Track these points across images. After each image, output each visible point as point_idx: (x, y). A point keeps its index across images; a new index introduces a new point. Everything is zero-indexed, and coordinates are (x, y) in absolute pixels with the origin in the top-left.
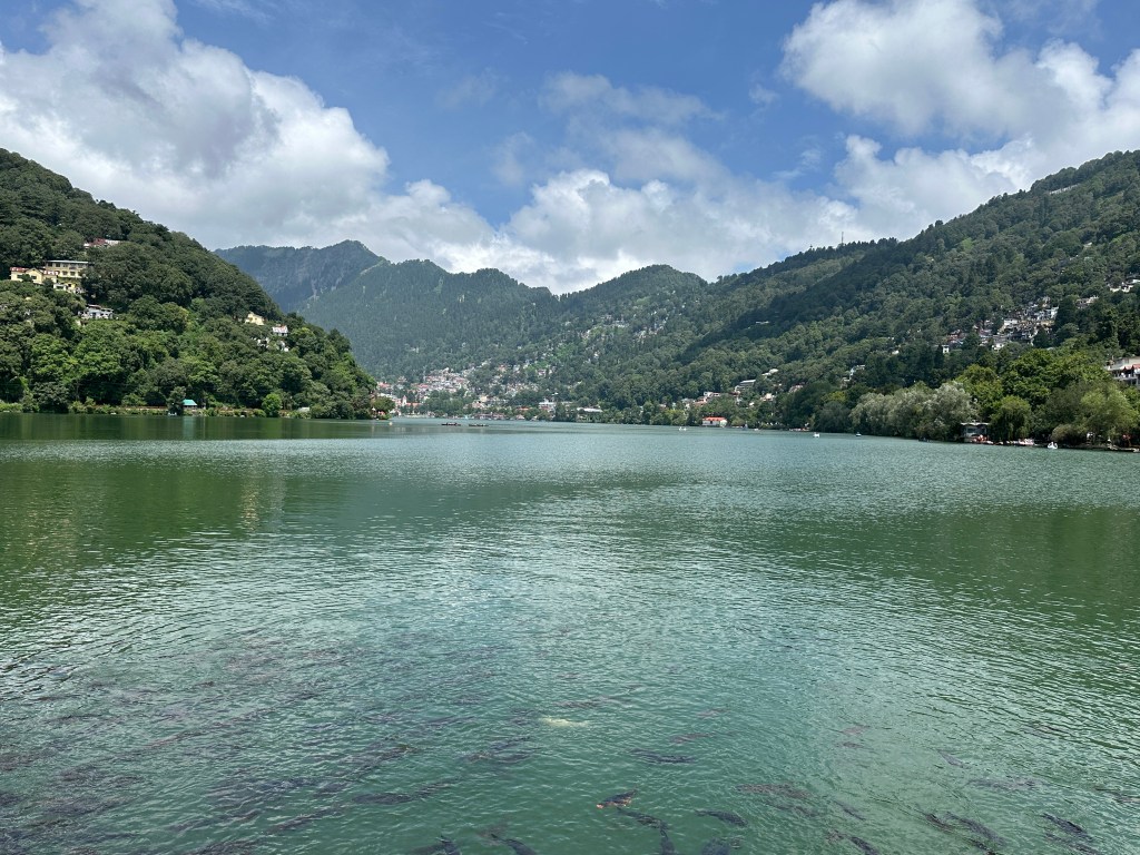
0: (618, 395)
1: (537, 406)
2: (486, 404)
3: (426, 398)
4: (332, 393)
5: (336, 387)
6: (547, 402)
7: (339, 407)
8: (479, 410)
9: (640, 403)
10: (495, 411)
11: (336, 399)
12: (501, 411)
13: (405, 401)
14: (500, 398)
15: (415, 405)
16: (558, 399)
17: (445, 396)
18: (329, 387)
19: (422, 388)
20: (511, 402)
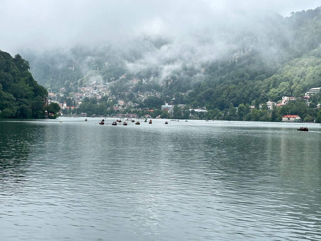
0: (220, 99)
1: (160, 108)
2: (123, 107)
3: (80, 103)
4: (17, 100)
5: (20, 96)
6: (167, 105)
7: (22, 110)
8: (118, 111)
9: (236, 105)
10: (130, 112)
11: (20, 105)
12: (134, 112)
13: (65, 105)
14: (134, 102)
15: (72, 108)
16: (175, 103)
17: (94, 101)
18: (15, 96)
19: (77, 95)
20: (141, 106)
